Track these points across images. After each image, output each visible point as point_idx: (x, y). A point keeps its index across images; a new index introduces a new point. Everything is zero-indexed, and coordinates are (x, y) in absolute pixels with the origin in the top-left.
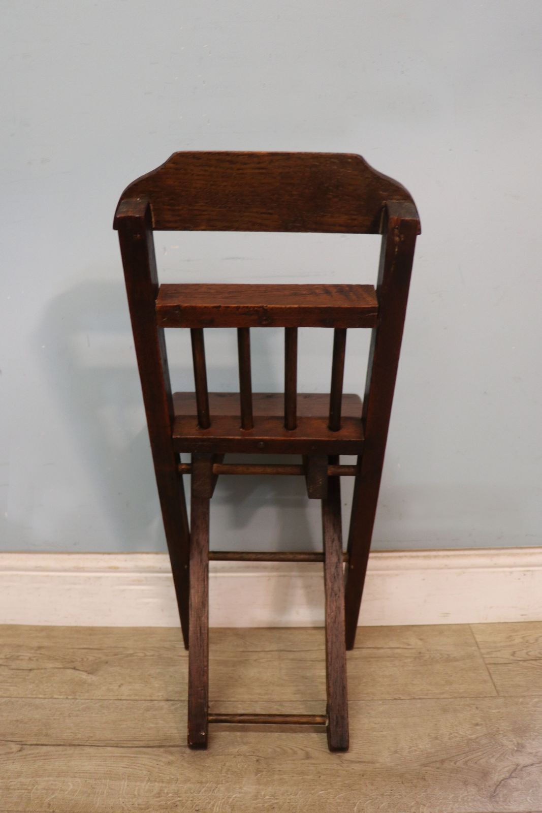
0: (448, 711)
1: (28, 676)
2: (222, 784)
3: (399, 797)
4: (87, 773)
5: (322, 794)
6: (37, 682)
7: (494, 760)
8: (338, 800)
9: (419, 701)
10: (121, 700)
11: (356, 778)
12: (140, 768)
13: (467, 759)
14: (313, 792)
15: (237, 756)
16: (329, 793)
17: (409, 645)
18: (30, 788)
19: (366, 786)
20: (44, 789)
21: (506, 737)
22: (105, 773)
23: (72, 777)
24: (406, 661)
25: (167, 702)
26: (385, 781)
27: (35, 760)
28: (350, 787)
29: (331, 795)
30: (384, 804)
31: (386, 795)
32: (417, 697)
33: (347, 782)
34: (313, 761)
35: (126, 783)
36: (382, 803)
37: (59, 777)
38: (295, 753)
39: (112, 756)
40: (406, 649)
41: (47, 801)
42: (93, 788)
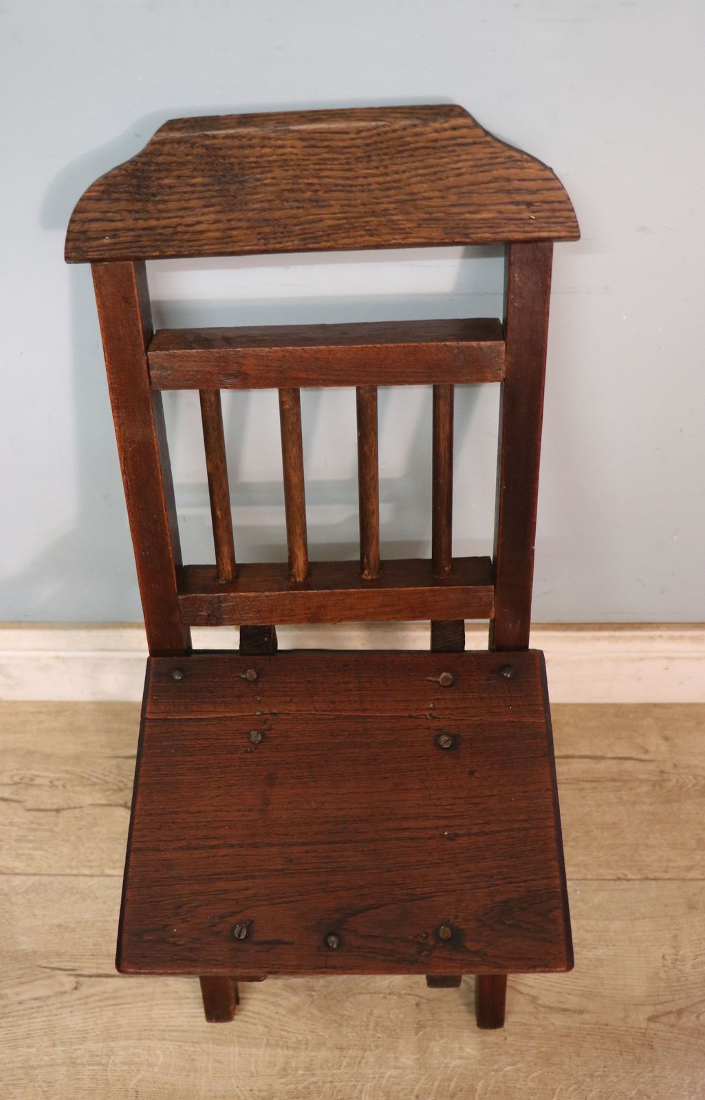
0: (696, 909)
1: (57, 825)
3: (615, 1080)
4: (179, 1031)
5: (509, 1071)
6: (73, 838)
8: (531, 1084)
9: (654, 883)
11: (556, 1043)
14: (495, 1067)
15: (388, 996)
16: (519, 1070)
17: (646, 752)
18: (104, 1061)
19: (570, 1057)
20: (123, 1063)
23: (160, 1040)
24: (639, 790)
26: (597, 1049)
27: (101, 1007)
28: (547, 1060)
29: (522, 1074)
30: (593, 1093)
31: (598, 1076)
32: (651, 876)
33: (543, 1049)
36: (591, 1091)
37: (141, 1039)
40: (641, 760)
41: (132, 1085)
42: (193, 1060)
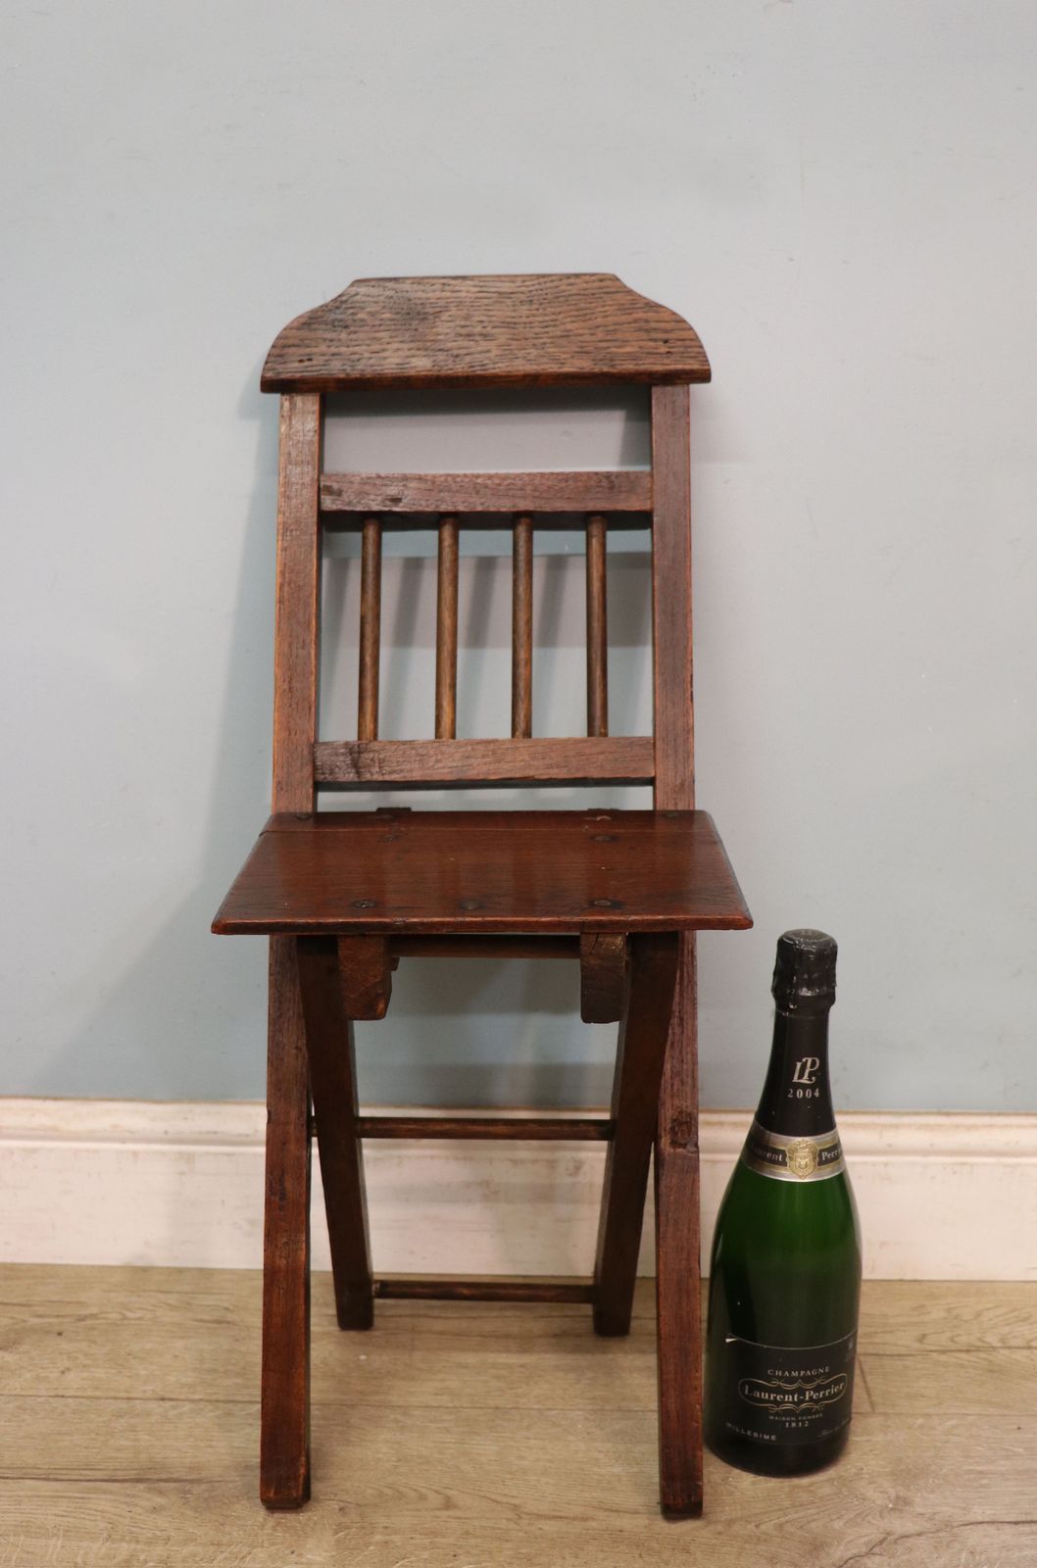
2: (262, 1547)
7: (841, 1524)
10: (63, 1396)
12: (92, 1518)
13: (783, 1520)
21: (873, 1486)
22: (15, 1526)
25: (161, 1403)
34: (458, 1513)
35: (60, 1542)
38: (422, 1497)
39: (33, 1496)
